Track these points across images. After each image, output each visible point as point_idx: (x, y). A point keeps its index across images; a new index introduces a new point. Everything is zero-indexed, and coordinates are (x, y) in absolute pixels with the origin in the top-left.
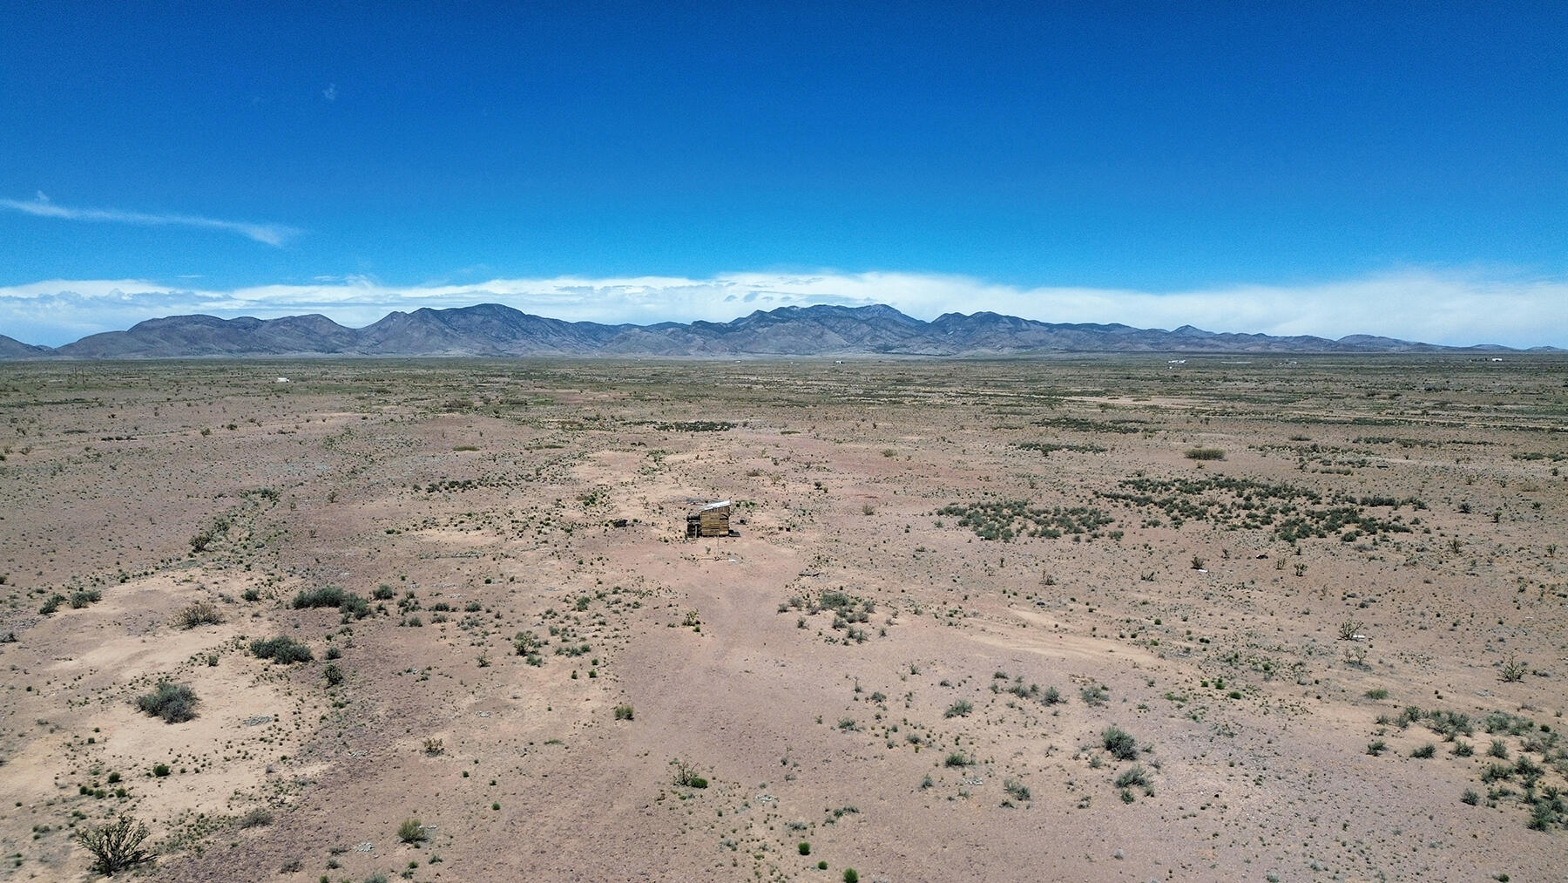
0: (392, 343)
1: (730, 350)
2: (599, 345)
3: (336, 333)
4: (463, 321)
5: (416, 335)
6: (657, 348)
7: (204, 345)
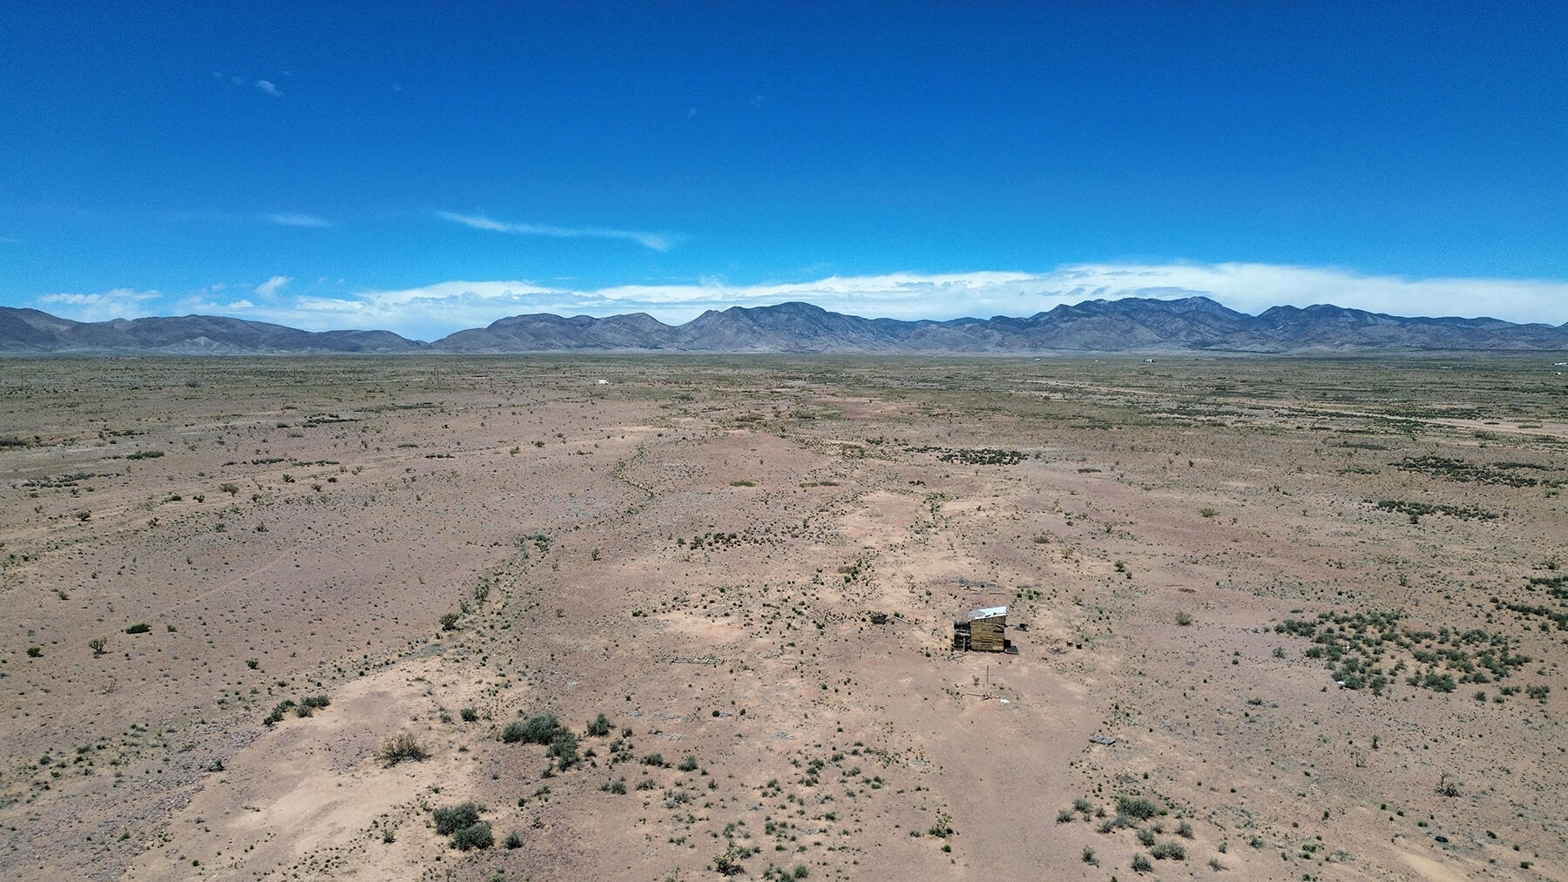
0: (706, 340)
1: (1029, 346)
2: (896, 341)
3: (657, 331)
4: (770, 320)
5: (728, 332)
6: (954, 344)
7: (547, 340)
